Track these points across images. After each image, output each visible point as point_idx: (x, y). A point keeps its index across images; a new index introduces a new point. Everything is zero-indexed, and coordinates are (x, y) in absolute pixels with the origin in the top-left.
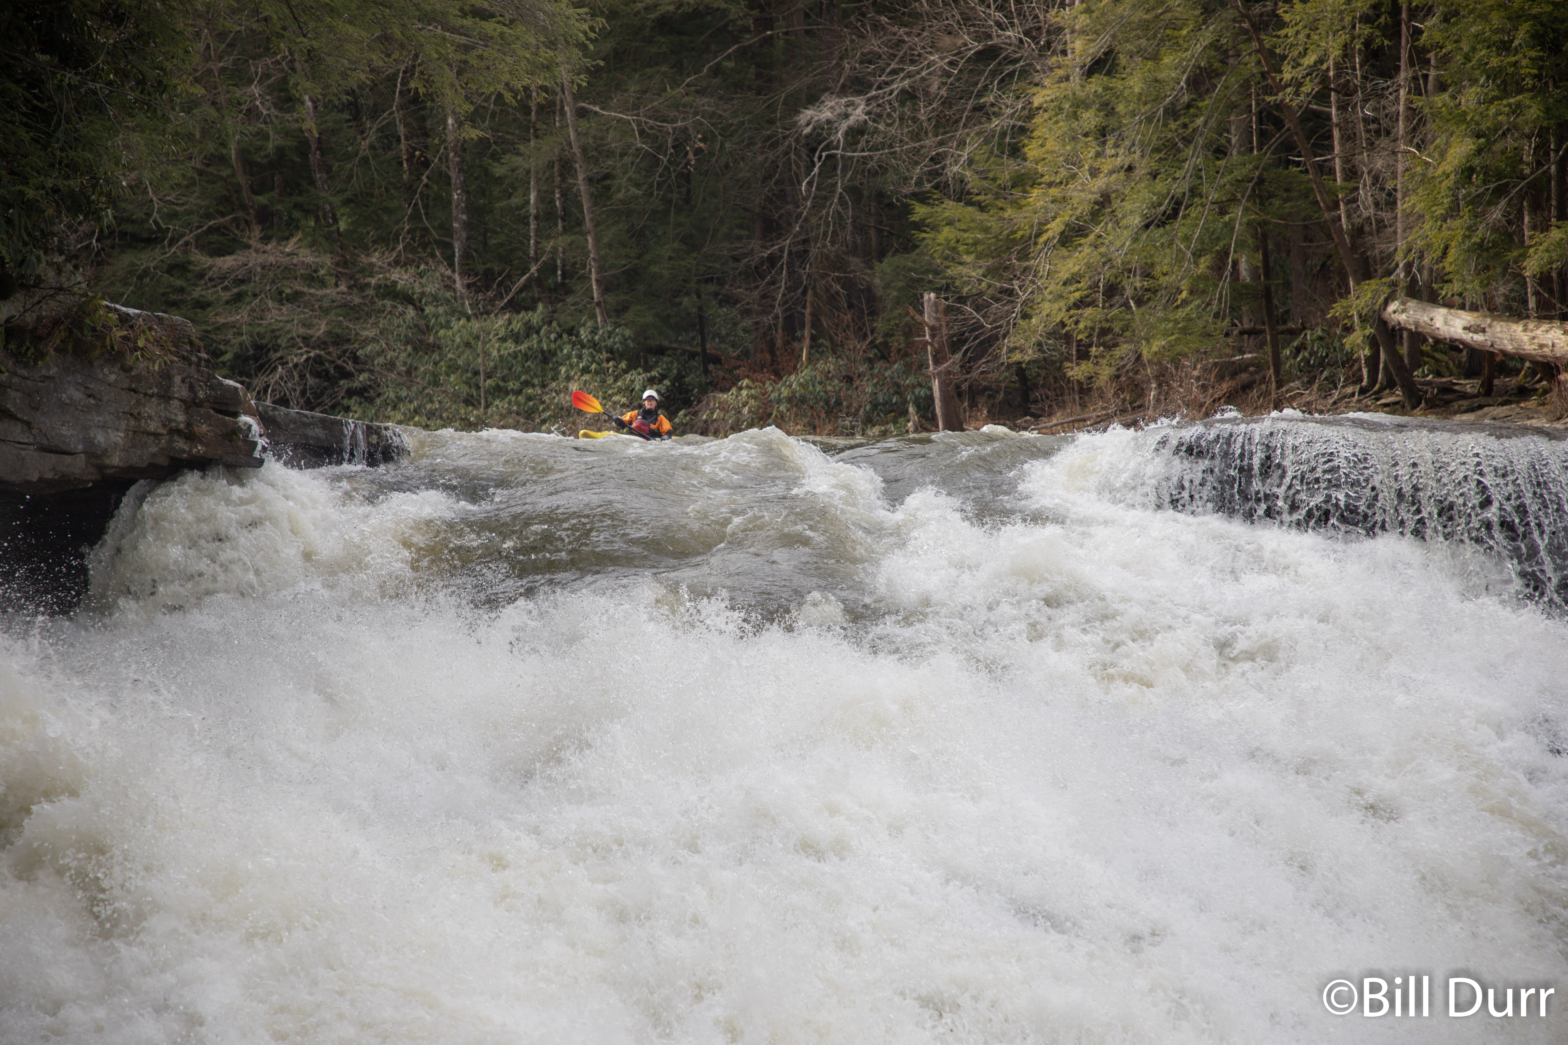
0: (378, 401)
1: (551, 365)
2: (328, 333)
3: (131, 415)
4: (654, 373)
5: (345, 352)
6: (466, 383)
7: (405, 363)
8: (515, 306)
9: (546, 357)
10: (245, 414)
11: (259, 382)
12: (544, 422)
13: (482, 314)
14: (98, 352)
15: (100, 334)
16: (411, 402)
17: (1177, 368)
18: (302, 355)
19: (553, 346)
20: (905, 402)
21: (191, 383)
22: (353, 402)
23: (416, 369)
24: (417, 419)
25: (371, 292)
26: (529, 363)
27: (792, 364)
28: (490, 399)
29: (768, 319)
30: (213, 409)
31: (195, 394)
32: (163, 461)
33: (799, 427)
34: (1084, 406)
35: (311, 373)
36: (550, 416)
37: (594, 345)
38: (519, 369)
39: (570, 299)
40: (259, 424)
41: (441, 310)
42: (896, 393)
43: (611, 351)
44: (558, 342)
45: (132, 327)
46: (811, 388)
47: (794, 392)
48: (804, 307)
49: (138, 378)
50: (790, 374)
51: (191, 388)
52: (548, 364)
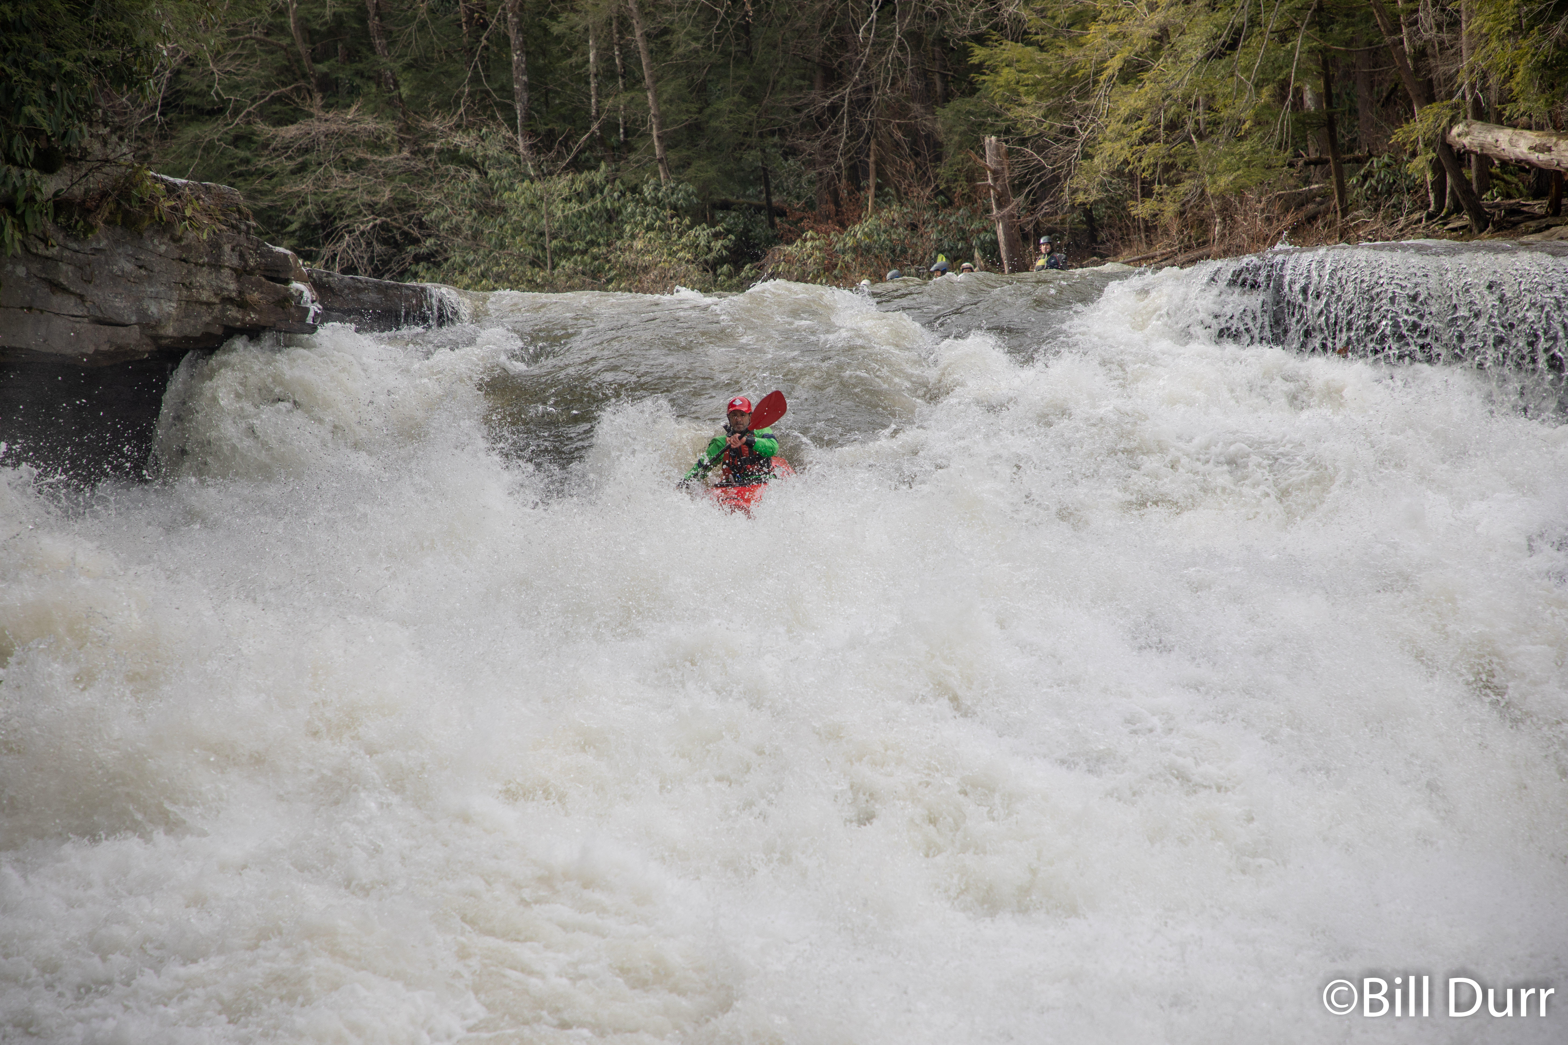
0: (445, 266)
1: (615, 224)
2: (394, 199)
3: (183, 284)
4: (719, 228)
5: (411, 218)
6: (532, 244)
7: (471, 227)
8: (577, 166)
9: (612, 216)
10: (297, 280)
11: (326, 251)
12: (609, 282)
13: (544, 175)
14: (146, 223)
15: (148, 206)
16: (478, 265)
17: (1241, 202)
18: (368, 222)
19: (617, 204)
20: (971, 248)
21: (241, 251)
22: (421, 268)
23: (482, 232)
24: (484, 282)
25: (433, 156)
26: (594, 222)
27: (856, 214)
28: (556, 259)
29: (831, 170)
30: (264, 276)
31: (246, 262)
32: (217, 330)
34: (1150, 244)
35: (378, 241)
36: (616, 275)
37: (658, 202)
38: (584, 229)
39: (632, 157)
40: (310, 290)
41: (504, 172)
42: (962, 239)
43: (674, 207)
44: (622, 201)
45: (179, 197)
46: (876, 237)
47: (859, 242)
48: (868, 156)
49: (188, 248)
50: (855, 224)
51: (242, 256)
52: (611, 223)
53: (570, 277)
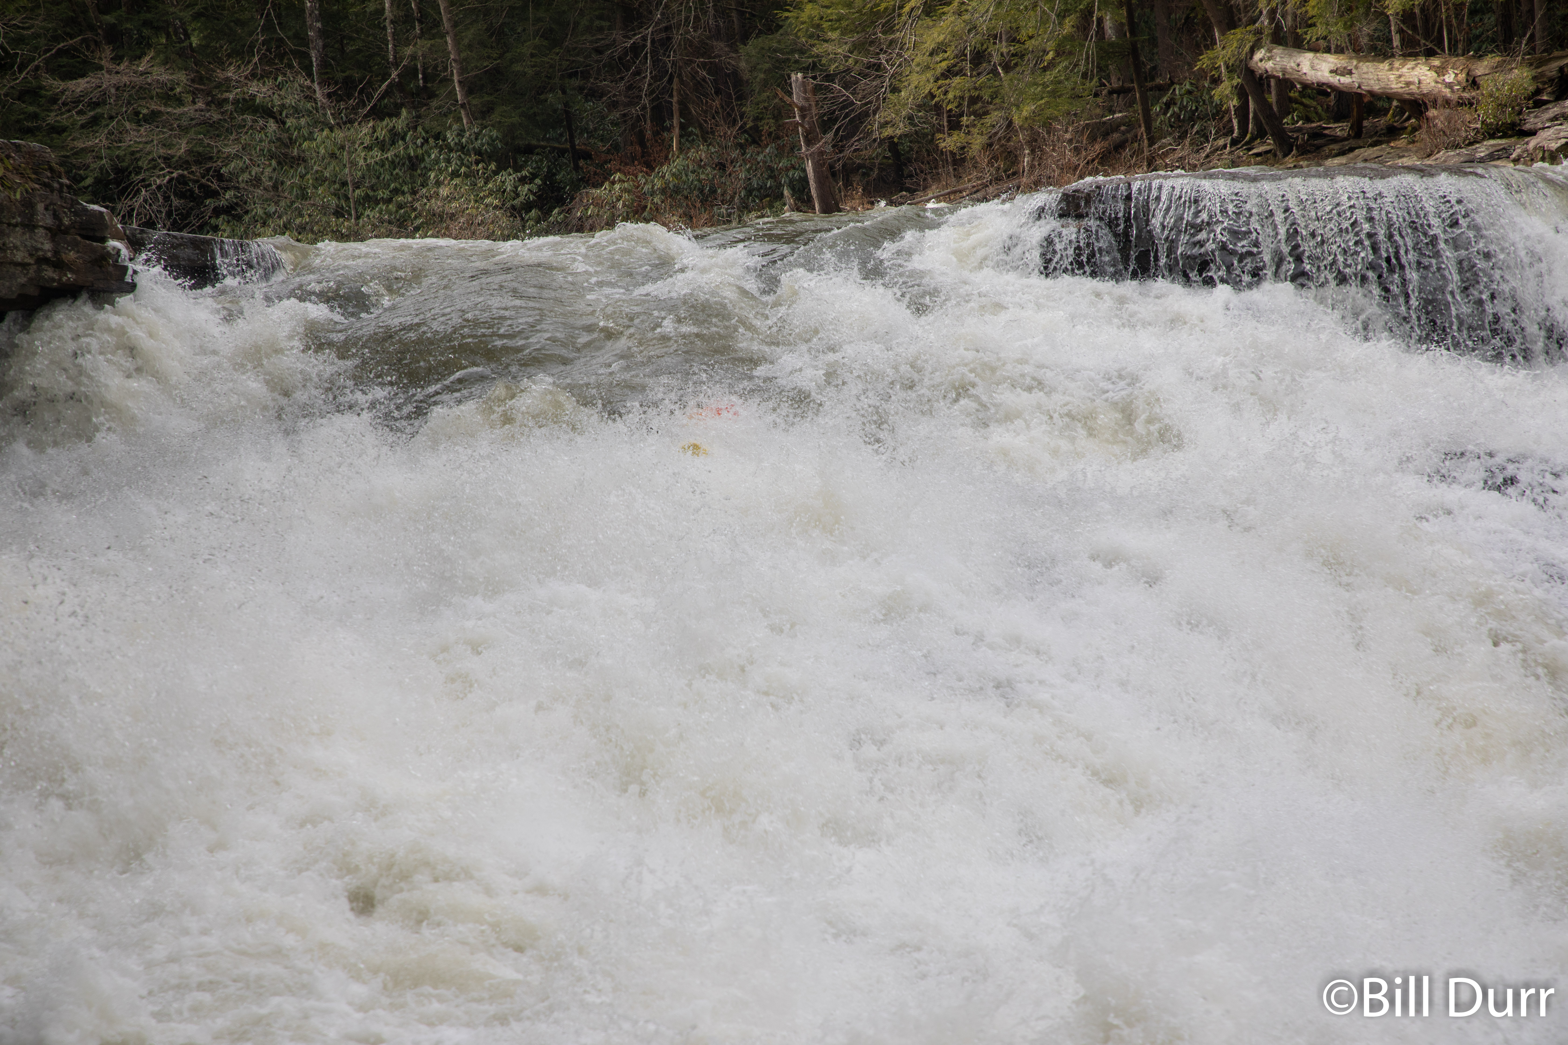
0: (246, 218)
1: (419, 171)
2: (190, 152)
4: (524, 173)
5: (208, 170)
6: (335, 194)
7: (271, 178)
8: (378, 113)
9: (414, 164)
10: (113, 238)
11: (122, 206)
12: (417, 229)
13: (345, 123)
16: (280, 217)
17: (1048, 133)
18: (164, 176)
19: (420, 151)
20: (780, 186)
21: (54, 210)
22: (220, 221)
23: (282, 183)
25: (229, 107)
26: (397, 170)
27: (663, 154)
28: (360, 209)
29: (635, 111)
30: (80, 235)
31: (60, 221)
32: (32, 291)
33: (675, 218)
34: (959, 177)
35: (175, 195)
36: (422, 223)
37: (462, 148)
38: (387, 177)
39: (434, 103)
40: (127, 248)
41: (303, 121)
42: (770, 177)
43: (479, 152)
44: (425, 147)
46: (684, 177)
47: (667, 183)
48: (671, 96)
50: (662, 165)
51: (56, 215)
52: (416, 170)
53: (375, 227)
